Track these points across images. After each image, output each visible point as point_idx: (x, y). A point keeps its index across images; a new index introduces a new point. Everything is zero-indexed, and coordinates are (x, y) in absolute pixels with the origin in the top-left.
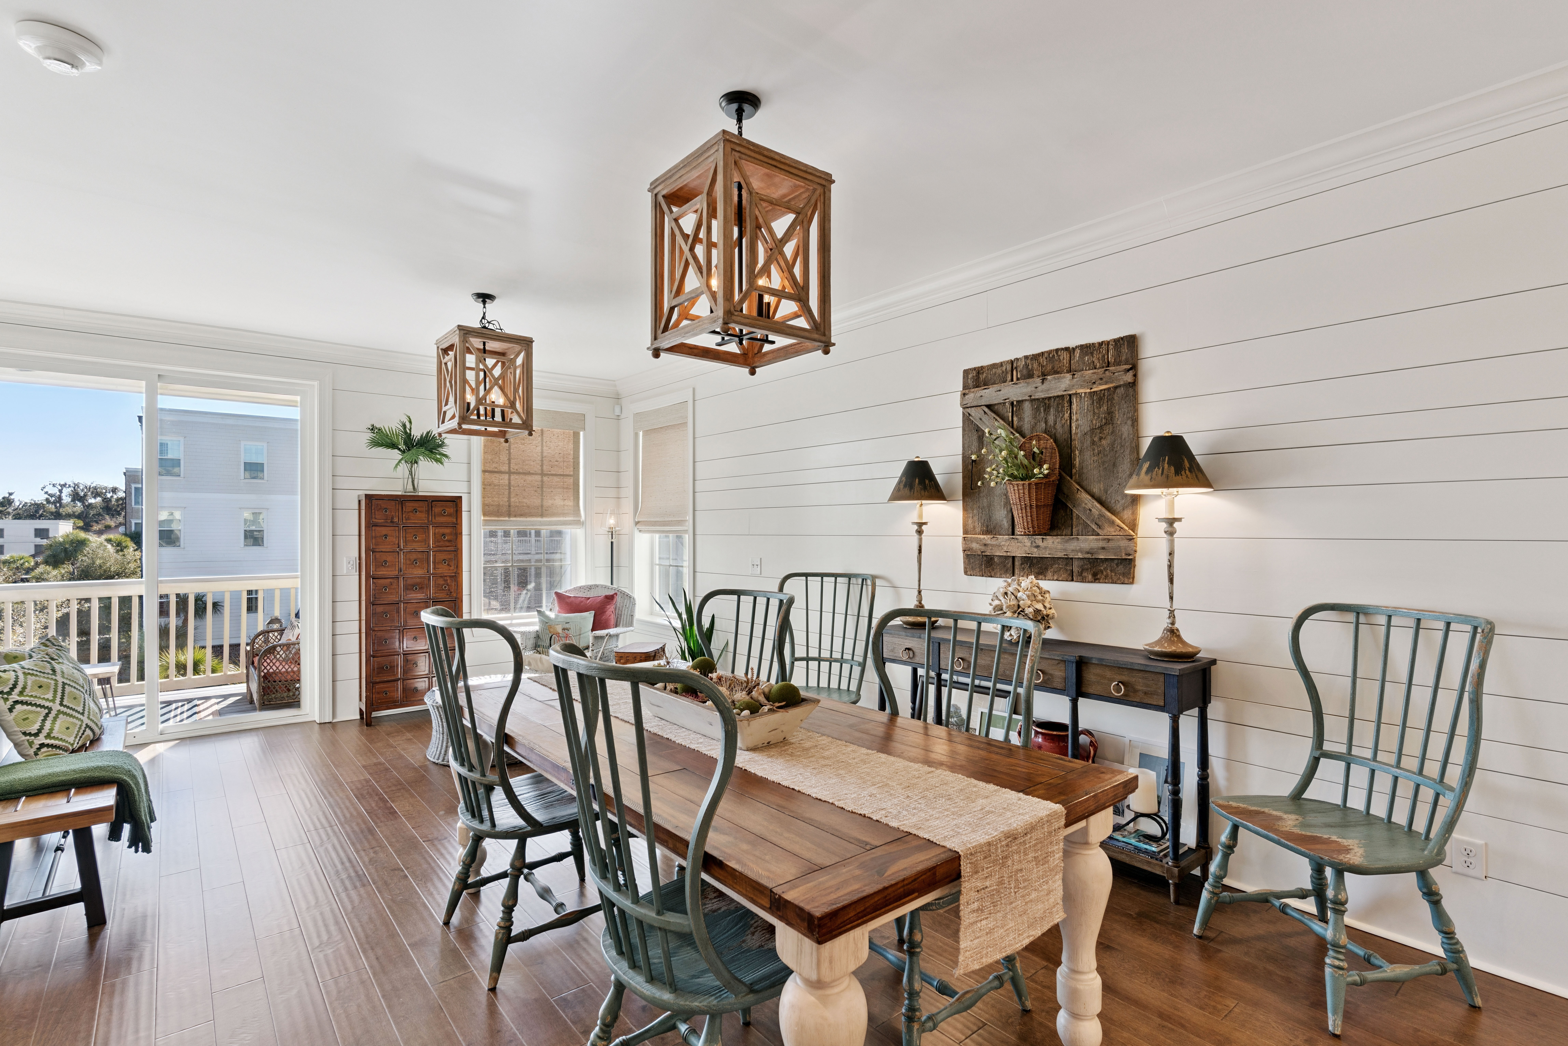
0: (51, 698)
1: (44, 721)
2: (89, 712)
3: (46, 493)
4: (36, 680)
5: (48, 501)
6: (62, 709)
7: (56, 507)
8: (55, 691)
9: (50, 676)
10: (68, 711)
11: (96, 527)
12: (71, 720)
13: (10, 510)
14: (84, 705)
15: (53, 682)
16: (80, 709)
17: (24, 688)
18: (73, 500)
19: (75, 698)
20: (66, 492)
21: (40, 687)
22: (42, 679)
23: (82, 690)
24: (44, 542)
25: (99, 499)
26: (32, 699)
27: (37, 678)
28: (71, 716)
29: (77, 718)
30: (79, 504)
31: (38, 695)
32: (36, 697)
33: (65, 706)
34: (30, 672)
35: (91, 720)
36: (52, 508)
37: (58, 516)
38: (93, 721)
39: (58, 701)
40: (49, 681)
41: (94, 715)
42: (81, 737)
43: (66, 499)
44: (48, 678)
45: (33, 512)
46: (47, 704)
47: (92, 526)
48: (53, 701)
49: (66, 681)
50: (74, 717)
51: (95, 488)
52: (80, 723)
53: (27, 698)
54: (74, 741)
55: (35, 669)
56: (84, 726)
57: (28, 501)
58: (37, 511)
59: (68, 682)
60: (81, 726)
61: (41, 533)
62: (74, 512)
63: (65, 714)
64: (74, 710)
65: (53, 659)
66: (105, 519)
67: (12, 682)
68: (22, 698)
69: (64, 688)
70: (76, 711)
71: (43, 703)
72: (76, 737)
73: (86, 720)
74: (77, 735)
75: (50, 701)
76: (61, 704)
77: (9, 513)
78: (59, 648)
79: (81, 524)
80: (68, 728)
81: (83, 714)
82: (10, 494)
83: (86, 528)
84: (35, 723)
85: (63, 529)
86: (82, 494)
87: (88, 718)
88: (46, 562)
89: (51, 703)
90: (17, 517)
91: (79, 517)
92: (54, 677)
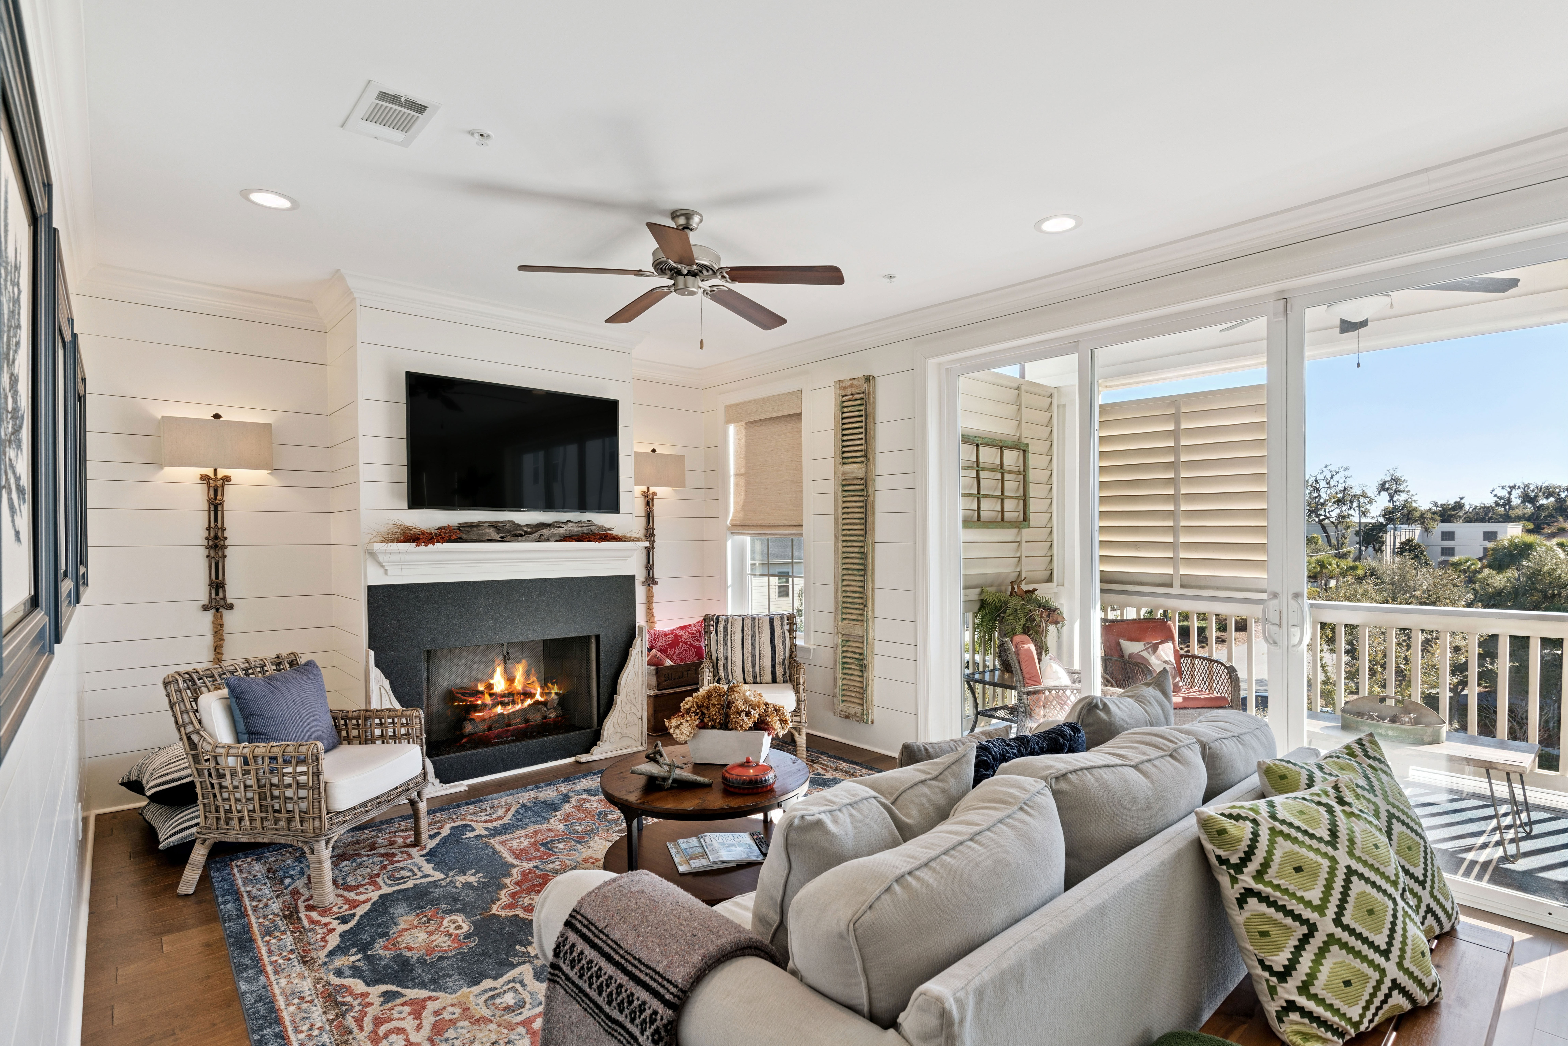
0: (1317, 902)
1: (1299, 949)
2: (1403, 950)
3: (1495, 496)
4: (1292, 852)
5: (1497, 504)
6: (1339, 932)
7: (1505, 509)
8: (1328, 887)
9: (1323, 847)
10: (1352, 941)
11: (1547, 530)
12: (1357, 963)
13: (1461, 514)
14: (1393, 930)
15: (1326, 863)
16: (1381, 940)
17: (1266, 865)
18: (1523, 502)
19: (1371, 912)
20: (1516, 493)
21: (1298, 869)
22: (1304, 851)
23: (1391, 890)
24: (1491, 545)
25: (1552, 499)
26: (1278, 894)
27: (1296, 848)
28: (1358, 954)
29: (1371, 963)
30: (1529, 506)
31: (1291, 888)
32: (1286, 891)
33: (1346, 928)
34: (1285, 829)
35: (1407, 972)
36: (1501, 510)
37: (1507, 518)
38: (1410, 975)
39: (1331, 910)
40: (1319, 859)
41: (1414, 960)
42: (1378, 1008)
43: (1516, 501)
44: (1317, 851)
45: (1482, 515)
46: (1307, 914)
47: (1543, 529)
48: (1321, 909)
49: (1355, 865)
50: (1364, 959)
51: (1548, 488)
52: (1376, 976)
53: (1269, 890)
54: (1362, 1016)
55: (1297, 823)
56: (1387, 983)
57: (1478, 505)
58: (1486, 514)
59: (1360, 868)
60: (1380, 982)
61: (1490, 536)
62: (1524, 514)
63: (1344, 946)
64: (1365, 941)
65: (1341, 801)
66: (1558, 521)
67: (1244, 846)
68: (1260, 887)
69: (1348, 881)
70: (1371, 945)
71: (1299, 909)
72: (1366, 1008)
73: (1392, 971)
74: (1369, 1002)
75: (1315, 908)
76: (1337, 922)
77: (1460, 517)
78: (1375, 764)
79: (1531, 526)
80: (1347, 983)
81: (1386, 954)
82: (1462, 499)
83: (1537, 530)
84: (1280, 948)
85: (1513, 532)
86: (1532, 495)
87: (1400, 965)
88: (1490, 566)
89: (1316, 915)
90: (1469, 520)
91: (1529, 519)
92: (1330, 850)
